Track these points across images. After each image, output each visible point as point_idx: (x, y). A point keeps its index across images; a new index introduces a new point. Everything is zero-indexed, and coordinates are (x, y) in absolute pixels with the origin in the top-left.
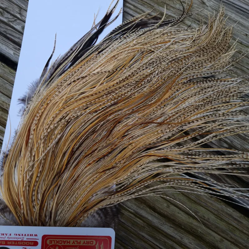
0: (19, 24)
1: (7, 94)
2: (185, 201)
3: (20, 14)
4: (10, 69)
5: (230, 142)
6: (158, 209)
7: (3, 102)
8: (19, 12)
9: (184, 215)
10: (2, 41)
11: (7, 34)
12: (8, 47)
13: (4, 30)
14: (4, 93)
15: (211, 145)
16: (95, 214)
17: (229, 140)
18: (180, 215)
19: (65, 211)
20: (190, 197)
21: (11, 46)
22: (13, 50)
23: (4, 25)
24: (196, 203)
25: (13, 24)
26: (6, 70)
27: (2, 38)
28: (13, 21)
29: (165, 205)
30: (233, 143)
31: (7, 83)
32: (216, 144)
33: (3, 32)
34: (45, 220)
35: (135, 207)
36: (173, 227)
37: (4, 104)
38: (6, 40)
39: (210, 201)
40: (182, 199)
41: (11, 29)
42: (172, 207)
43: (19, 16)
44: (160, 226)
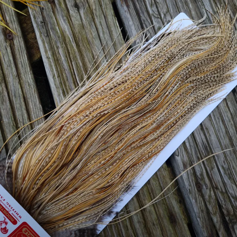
0: (158, 22)
3: (165, 15)
8: (165, 13)
10: (137, 26)
11: (144, 23)
13: (145, 19)
23: (147, 15)
25: (154, 19)
27: (139, 24)
28: (156, 17)
33: (143, 20)
35: (141, 232)
41: (150, 22)
43: (163, 16)
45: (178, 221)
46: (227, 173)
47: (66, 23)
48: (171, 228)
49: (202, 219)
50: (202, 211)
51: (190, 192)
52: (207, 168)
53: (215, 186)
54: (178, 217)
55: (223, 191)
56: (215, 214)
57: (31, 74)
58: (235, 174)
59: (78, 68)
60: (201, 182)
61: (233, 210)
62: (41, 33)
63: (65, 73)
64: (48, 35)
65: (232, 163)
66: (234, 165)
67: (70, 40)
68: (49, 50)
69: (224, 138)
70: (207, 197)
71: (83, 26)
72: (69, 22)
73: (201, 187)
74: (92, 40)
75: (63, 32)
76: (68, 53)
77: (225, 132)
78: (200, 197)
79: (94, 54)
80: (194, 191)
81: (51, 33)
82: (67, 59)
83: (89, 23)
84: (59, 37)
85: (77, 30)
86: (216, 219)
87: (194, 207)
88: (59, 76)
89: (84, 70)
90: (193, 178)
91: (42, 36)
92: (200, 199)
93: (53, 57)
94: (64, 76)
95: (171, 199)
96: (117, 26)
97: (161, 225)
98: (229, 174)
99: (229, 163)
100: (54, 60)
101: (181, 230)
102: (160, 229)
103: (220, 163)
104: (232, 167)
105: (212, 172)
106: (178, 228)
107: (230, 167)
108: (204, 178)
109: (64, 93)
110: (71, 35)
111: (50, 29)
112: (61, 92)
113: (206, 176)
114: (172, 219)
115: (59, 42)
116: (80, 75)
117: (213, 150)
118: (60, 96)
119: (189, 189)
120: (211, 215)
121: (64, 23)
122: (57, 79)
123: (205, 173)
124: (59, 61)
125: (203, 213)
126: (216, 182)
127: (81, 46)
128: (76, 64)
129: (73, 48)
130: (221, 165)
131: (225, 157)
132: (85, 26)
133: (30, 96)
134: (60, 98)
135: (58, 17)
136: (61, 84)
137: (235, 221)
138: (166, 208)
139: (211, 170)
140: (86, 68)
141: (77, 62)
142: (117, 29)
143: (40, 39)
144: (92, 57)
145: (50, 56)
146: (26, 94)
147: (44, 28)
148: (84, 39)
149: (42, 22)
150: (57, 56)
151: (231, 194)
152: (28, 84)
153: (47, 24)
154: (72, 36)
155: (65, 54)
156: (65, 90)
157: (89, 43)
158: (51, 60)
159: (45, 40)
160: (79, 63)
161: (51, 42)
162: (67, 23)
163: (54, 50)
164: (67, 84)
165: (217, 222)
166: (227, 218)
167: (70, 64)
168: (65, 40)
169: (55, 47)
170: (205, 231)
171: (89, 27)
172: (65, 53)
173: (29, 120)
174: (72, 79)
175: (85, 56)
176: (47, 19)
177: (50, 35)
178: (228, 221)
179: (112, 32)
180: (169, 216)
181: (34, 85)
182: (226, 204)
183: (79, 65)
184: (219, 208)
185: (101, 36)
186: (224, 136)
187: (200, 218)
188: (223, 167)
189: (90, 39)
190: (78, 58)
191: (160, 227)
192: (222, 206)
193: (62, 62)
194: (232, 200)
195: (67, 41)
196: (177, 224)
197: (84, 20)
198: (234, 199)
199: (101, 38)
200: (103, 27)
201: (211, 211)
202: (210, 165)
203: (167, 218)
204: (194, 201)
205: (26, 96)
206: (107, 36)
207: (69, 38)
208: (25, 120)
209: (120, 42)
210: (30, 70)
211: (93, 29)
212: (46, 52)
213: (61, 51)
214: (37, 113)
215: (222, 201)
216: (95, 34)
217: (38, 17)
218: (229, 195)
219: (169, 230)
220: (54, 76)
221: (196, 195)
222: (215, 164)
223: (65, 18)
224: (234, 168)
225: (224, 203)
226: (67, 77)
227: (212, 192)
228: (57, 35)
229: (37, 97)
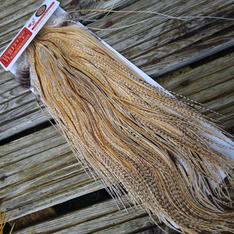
0: (12, 104)
1: (58, 144)
3: (5, 98)
4: (41, 131)
5: (202, 14)
6: (211, 98)
7: (62, 150)
8: (3, 98)
9: (228, 83)
10: (17, 123)
11: (14, 116)
12: (25, 122)
13: (10, 116)
14: (56, 146)
17: (200, 14)
18: (225, 86)
20: (218, 70)
21: (25, 120)
22: (29, 120)
23: (6, 114)
24: (225, 69)
25: (9, 107)
26: (40, 134)
27: (15, 121)
28: (8, 106)
29: (211, 91)
30: (204, 13)
31: (51, 139)
32: (196, 25)
33: (11, 118)
36: (230, 96)
37: (64, 151)
38: (19, 120)
39: (231, 59)
40: (215, 77)
41: (12, 111)
42: (216, 87)
43: (6, 100)
44: (222, 105)
45: (186, 78)
46: (142, 36)
47: (19, 188)
48: (193, 85)
49: (184, 58)
50: (177, 57)
51: (161, 69)
52: (139, 54)
53: (154, 47)
54: (183, 78)
55: (158, 39)
56: (179, 46)
57: (66, 216)
58: (143, 28)
59: (59, 174)
60: (152, 59)
61: (174, 29)
62: (29, 210)
63: (64, 185)
64: (31, 203)
65: (133, 32)
66: (135, 29)
67: (34, 183)
68: (44, 201)
69: (112, 39)
70: (164, 54)
71: (21, 172)
72: (18, 185)
73: (156, 59)
74: (33, 163)
75: (27, 190)
76: (46, 184)
77: (106, 39)
78: (164, 60)
79: (45, 160)
80: (160, 66)
81: (29, 200)
82: (51, 184)
83: (17, 167)
84: (32, 193)
85: (24, 177)
86: (183, 44)
87: (173, 65)
88: (67, 191)
89: (59, 169)
90: (149, 66)
91: (32, 208)
92: (166, 60)
93: (50, 198)
94: (66, 186)
95: (168, 86)
96: (18, 141)
97: (191, 93)
98: (144, 34)
99: (134, 34)
100: (53, 197)
101: (194, 76)
102: (194, 95)
103: (134, 43)
104: (137, 32)
105: (142, 50)
106: (193, 78)
107: (137, 33)
108: (148, 57)
109: (81, 186)
110: (30, 183)
111: (26, 201)
112: (80, 188)
113: (147, 55)
114: (185, 84)
115: (36, 193)
116: (65, 172)
117: (123, 50)
118: (84, 189)
119: (159, 70)
120: (179, 49)
121: (19, 189)
122: (69, 193)
123: (144, 55)
124: (53, 191)
125: (178, 57)
126: (151, 46)
127: (38, 173)
128: (55, 176)
129: (40, 180)
130: (136, 42)
131: (129, 38)
132: (20, 170)
133: (85, 216)
134: (86, 189)
135: (14, 194)
136: (73, 189)
137: (184, 27)
138: (176, 90)
139: (140, 51)
140: (58, 167)
141: (53, 176)
142: (21, 141)
143: (34, 210)
144: (48, 163)
145: (49, 200)
146: (84, 219)
147: (25, 207)
148: (32, 170)
149: (20, 209)
150: (48, 193)
151: (161, 32)
152: (75, 219)
153: (21, 204)
154: (30, 181)
155: (47, 187)
156: (78, 185)
157: (35, 166)
158: (53, 199)
159: (35, 206)
160: (54, 174)
161: (37, 200)
162: (19, 186)
163: (44, 197)
164: (73, 183)
165: (186, 44)
166: (182, 35)
167: (55, 181)
168: (34, 187)
169: (41, 196)
170: (194, 54)
171: (21, 167)
172: (45, 187)
173: (107, 216)
174: (68, 180)
175: (47, 168)
176: (16, 205)
177: (31, 201)
178: (185, 34)
179: (23, 146)
180: (183, 87)
181: (76, 212)
182: (169, 36)
183: (56, 174)
184: (173, 42)
185: (28, 155)
186: (110, 40)
187: (183, 59)
188: (137, 40)
189: (32, 165)
190: (50, 175)
191: (192, 94)
192: (171, 39)
193: (54, 189)
194: (166, 30)
195: (35, 186)
196: (189, 79)
197: (15, 171)
198: (165, 29)
199: (30, 155)
200: (20, 154)
201: (176, 50)
202: (136, 52)
203: (184, 88)
204: (168, 65)
205: (86, 219)
206: (28, 150)
207: (32, 184)
208: (107, 218)
209: (32, 137)
210: (63, 217)
211: (23, 163)
212: (46, 204)
213: (44, 191)
214: (100, 208)
215: (167, 39)
216: (26, 161)
217: (16, 213)
218: (161, 33)
219: (194, 86)
220: (67, 196)
221: (163, 64)
222: (135, 47)
223: (14, 189)
224: (138, 30)
225: (169, 38)
226: (67, 184)
227: (160, 49)
228: (30, 195)
229: (86, 210)
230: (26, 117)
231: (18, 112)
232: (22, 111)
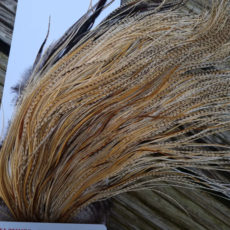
2: (175, 195)
4: (2, 54)
5: (224, 138)
6: (149, 203)
9: (174, 209)
15: (205, 140)
16: (88, 208)
17: (223, 135)
18: (170, 209)
19: (59, 204)
20: (181, 191)
21: (3, 29)
22: (5, 33)
24: (185, 196)
29: (156, 199)
30: (227, 139)
32: (210, 139)
34: (39, 212)
36: (162, 221)
39: (200, 196)
40: (172, 193)
42: (163, 201)
44: (150, 219)
230: (6, 27)
231: (6, 15)
232: (8, 19)
